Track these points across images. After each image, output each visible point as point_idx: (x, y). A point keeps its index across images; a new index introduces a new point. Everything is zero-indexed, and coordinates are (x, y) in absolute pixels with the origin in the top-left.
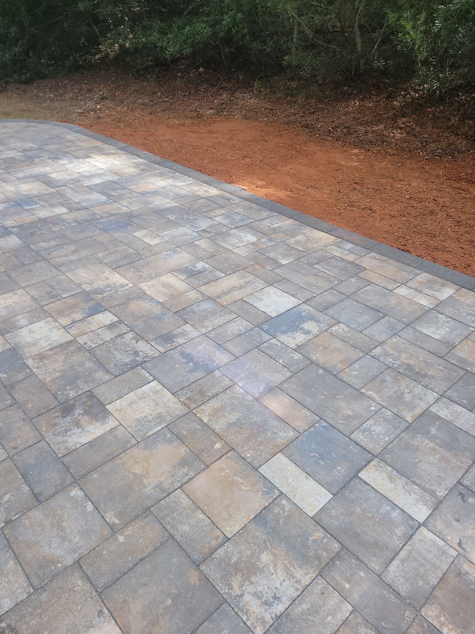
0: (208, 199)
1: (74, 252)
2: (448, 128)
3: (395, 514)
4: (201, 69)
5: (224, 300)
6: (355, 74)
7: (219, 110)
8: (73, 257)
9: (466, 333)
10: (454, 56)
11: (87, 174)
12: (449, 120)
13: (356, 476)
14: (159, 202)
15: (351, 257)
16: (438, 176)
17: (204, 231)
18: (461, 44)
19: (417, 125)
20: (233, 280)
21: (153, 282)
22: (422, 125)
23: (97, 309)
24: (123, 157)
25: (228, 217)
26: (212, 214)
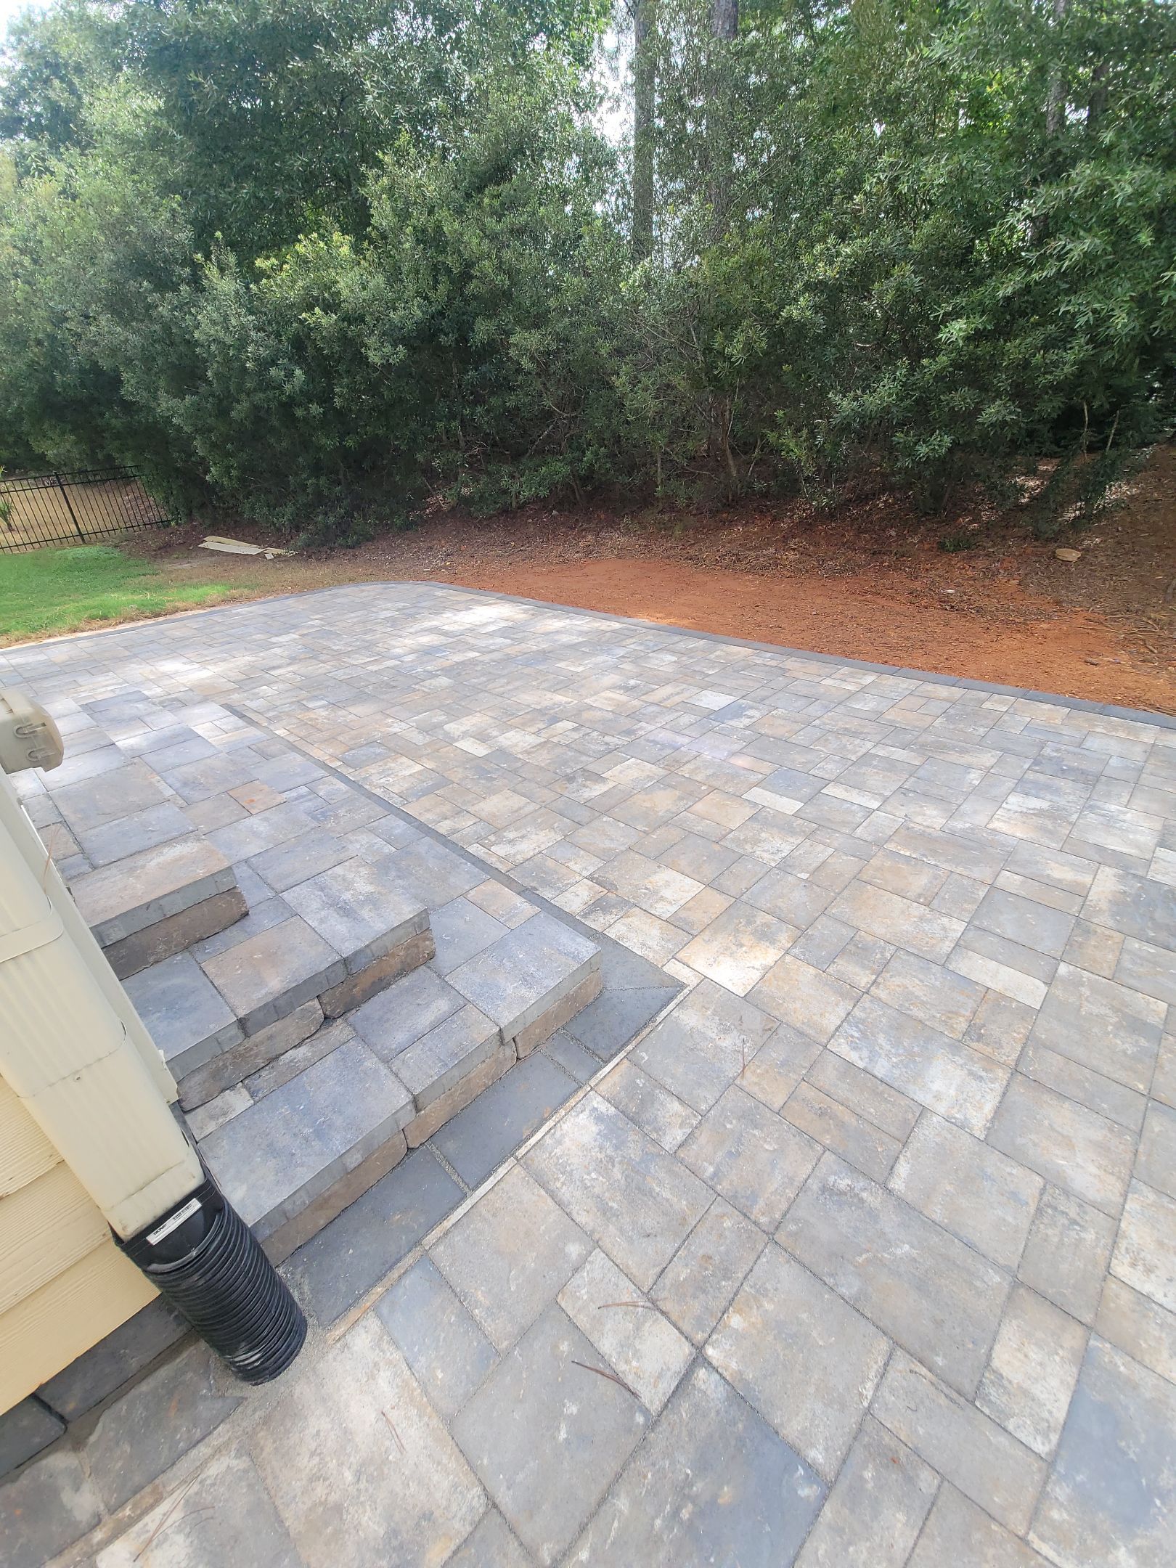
0: (612, 631)
1: (508, 683)
2: (844, 544)
3: (855, 807)
4: (555, 512)
5: (668, 703)
6: (733, 500)
7: (588, 552)
8: (510, 687)
9: (892, 704)
10: (839, 469)
11: (479, 623)
12: (843, 535)
13: (819, 792)
14: (565, 639)
15: (774, 663)
16: (841, 592)
17: (622, 657)
18: (846, 456)
19: (810, 544)
20: (668, 690)
21: (595, 697)
22: (816, 544)
23: (555, 720)
24: (507, 605)
25: (641, 644)
26: (624, 643)
